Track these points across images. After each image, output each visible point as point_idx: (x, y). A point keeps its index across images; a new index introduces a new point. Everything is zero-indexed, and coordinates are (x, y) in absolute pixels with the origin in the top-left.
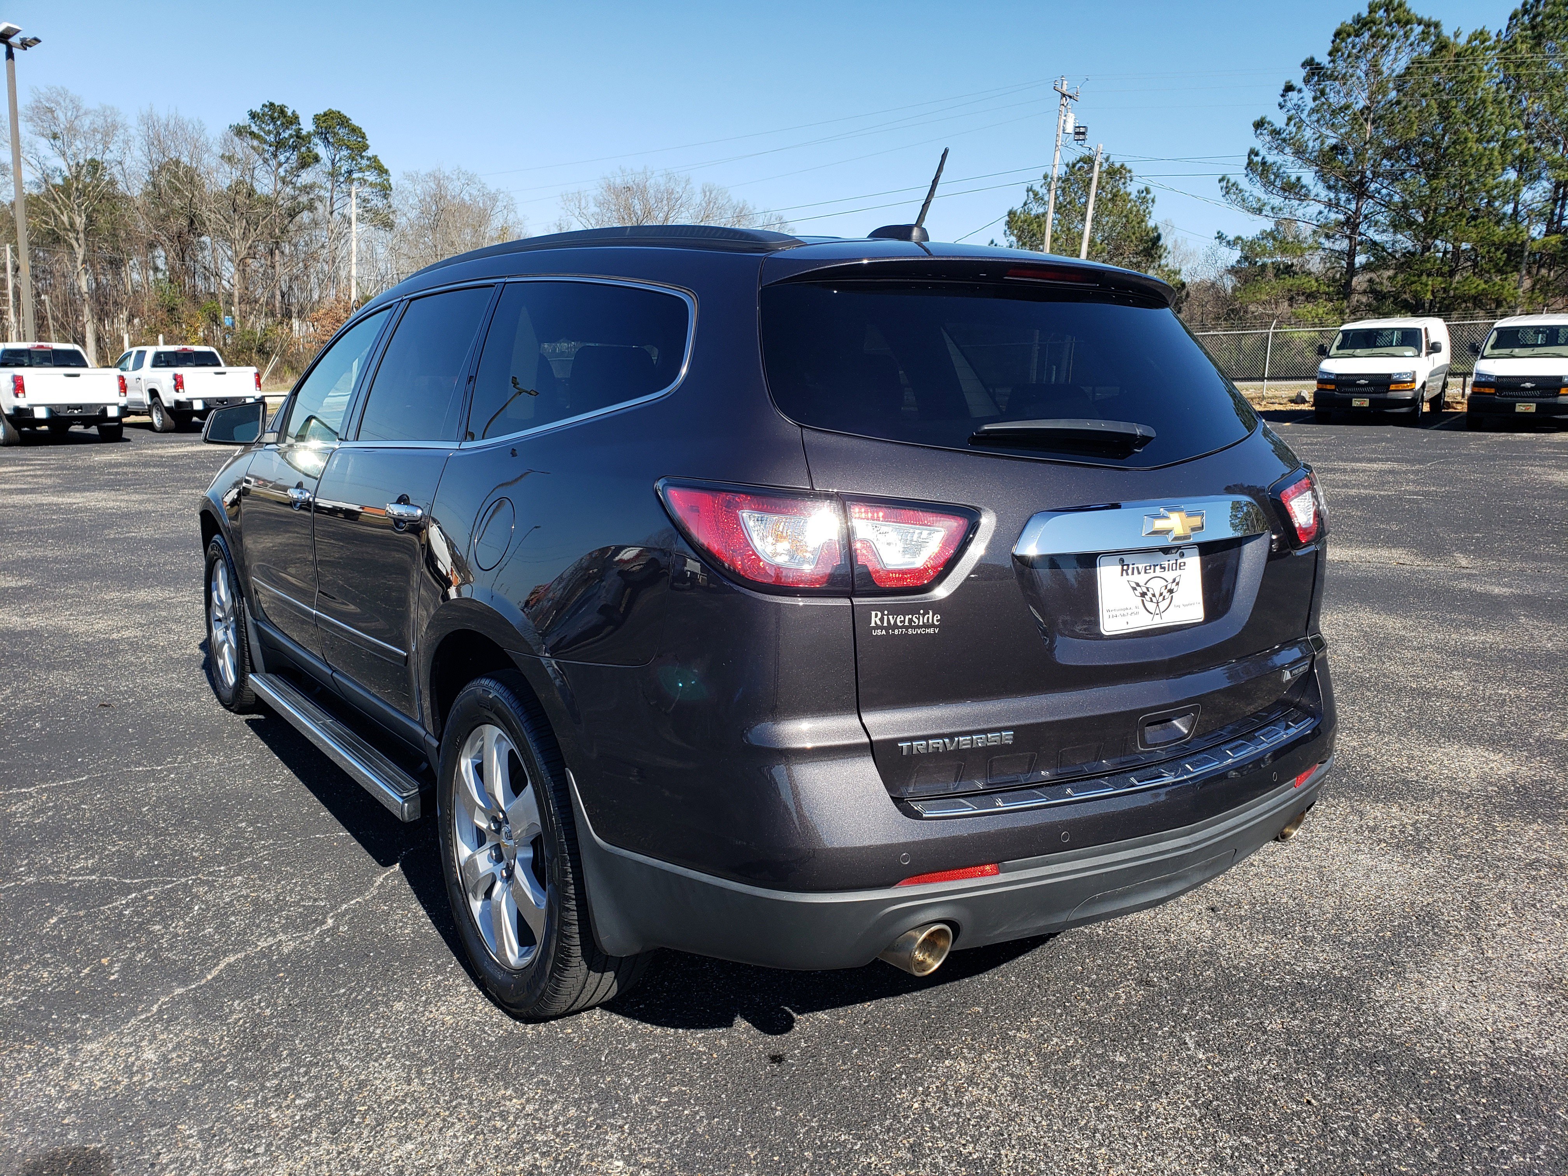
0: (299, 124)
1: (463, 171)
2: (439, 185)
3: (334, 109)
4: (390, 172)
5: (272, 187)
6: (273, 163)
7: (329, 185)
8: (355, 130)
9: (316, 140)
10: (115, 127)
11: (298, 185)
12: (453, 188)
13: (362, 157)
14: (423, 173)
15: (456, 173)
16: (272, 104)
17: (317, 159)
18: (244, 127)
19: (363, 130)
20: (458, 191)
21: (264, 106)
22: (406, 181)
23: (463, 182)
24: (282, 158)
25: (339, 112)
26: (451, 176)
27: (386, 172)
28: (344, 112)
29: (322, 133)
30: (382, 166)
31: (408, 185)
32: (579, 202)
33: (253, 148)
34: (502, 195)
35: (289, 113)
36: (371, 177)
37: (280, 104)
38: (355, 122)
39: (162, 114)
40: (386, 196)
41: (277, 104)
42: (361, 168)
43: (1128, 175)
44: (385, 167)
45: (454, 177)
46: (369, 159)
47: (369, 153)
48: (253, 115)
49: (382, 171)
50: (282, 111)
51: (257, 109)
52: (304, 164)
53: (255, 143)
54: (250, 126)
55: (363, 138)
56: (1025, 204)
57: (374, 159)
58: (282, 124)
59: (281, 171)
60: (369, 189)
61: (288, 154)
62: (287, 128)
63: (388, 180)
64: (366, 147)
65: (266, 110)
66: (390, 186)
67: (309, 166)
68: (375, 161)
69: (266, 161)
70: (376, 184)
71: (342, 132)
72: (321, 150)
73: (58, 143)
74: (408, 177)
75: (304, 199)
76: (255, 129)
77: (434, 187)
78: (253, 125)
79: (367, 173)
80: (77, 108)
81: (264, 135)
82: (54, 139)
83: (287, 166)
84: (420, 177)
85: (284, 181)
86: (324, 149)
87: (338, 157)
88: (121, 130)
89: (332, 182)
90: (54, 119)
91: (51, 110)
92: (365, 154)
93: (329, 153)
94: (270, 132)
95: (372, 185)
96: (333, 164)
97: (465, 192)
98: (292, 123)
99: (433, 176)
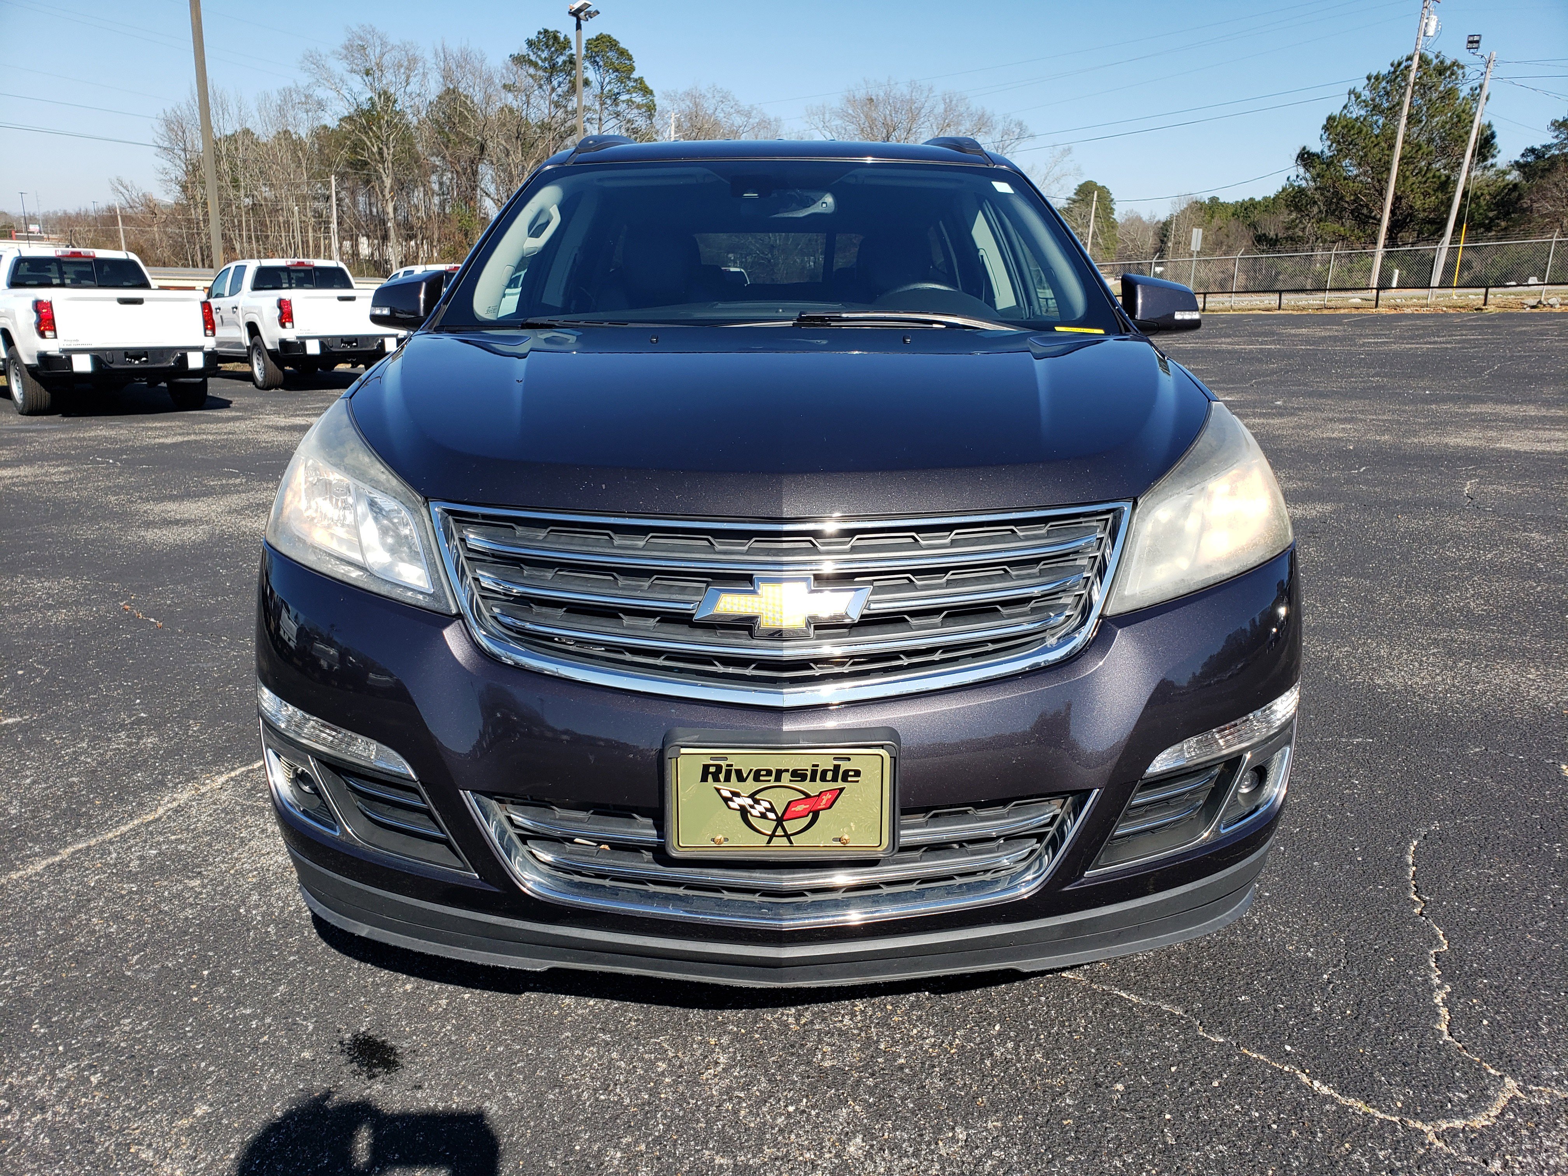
0: (572, 49)
1: (718, 89)
2: (696, 105)
3: (604, 33)
4: (655, 93)
6: (547, 89)
7: (597, 107)
8: (623, 53)
9: (587, 64)
10: (414, 59)
11: (570, 108)
12: (709, 105)
13: (629, 79)
14: (680, 92)
15: (711, 91)
16: (546, 31)
17: (586, 82)
18: (524, 57)
19: (630, 52)
20: (712, 108)
21: (539, 33)
22: (665, 101)
23: (718, 99)
24: (555, 83)
25: (609, 36)
26: (706, 94)
27: (651, 92)
28: (614, 37)
29: (591, 57)
30: (647, 88)
31: (668, 106)
32: (824, 114)
33: (530, 75)
35: (562, 39)
36: (638, 99)
37: (553, 30)
38: (623, 45)
39: (454, 48)
41: (550, 30)
42: (629, 90)
43: (1460, 72)
44: (650, 88)
45: (709, 95)
46: (636, 81)
47: (635, 75)
48: (530, 43)
49: (647, 91)
50: (556, 38)
51: (533, 36)
53: (532, 71)
54: (528, 55)
55: (631, 60)
56: (1345, 107)
57: (640, 80)
58: (557, 50)
59: (555, 97)
60: (636, 111)
61: (561, 79)
62: (561, 53)
63: (653, 100)
64: (632, 69)
65: (541, 37)
66: (654, 106)
68: (641, 83)
69: (540, 87)
70: (642, 106)
71: (612, 55)
72: (591, 74)
73: (370, 78)
74: (667, 96)
76: (533, 57)
77: (691, 105)
78: (531, 53)
79: (634, 95)
80: (383, 44)
81: (540, 62)
82: (367, 75)
83: (559, 90)
84: (678, 96)
85: (557, 105)
86: (593, 72)
87: (607, 80)
88: (420, 64)
89: (601, 105)
90: (366, 56)
91: (363, 48)
92: (632, 76)
93: (598, 77)
94: (546, 59)
95: (638, 107)
96: (602, 87)
97: (719, 110)
98: (565, 48)
99: (689, 94)
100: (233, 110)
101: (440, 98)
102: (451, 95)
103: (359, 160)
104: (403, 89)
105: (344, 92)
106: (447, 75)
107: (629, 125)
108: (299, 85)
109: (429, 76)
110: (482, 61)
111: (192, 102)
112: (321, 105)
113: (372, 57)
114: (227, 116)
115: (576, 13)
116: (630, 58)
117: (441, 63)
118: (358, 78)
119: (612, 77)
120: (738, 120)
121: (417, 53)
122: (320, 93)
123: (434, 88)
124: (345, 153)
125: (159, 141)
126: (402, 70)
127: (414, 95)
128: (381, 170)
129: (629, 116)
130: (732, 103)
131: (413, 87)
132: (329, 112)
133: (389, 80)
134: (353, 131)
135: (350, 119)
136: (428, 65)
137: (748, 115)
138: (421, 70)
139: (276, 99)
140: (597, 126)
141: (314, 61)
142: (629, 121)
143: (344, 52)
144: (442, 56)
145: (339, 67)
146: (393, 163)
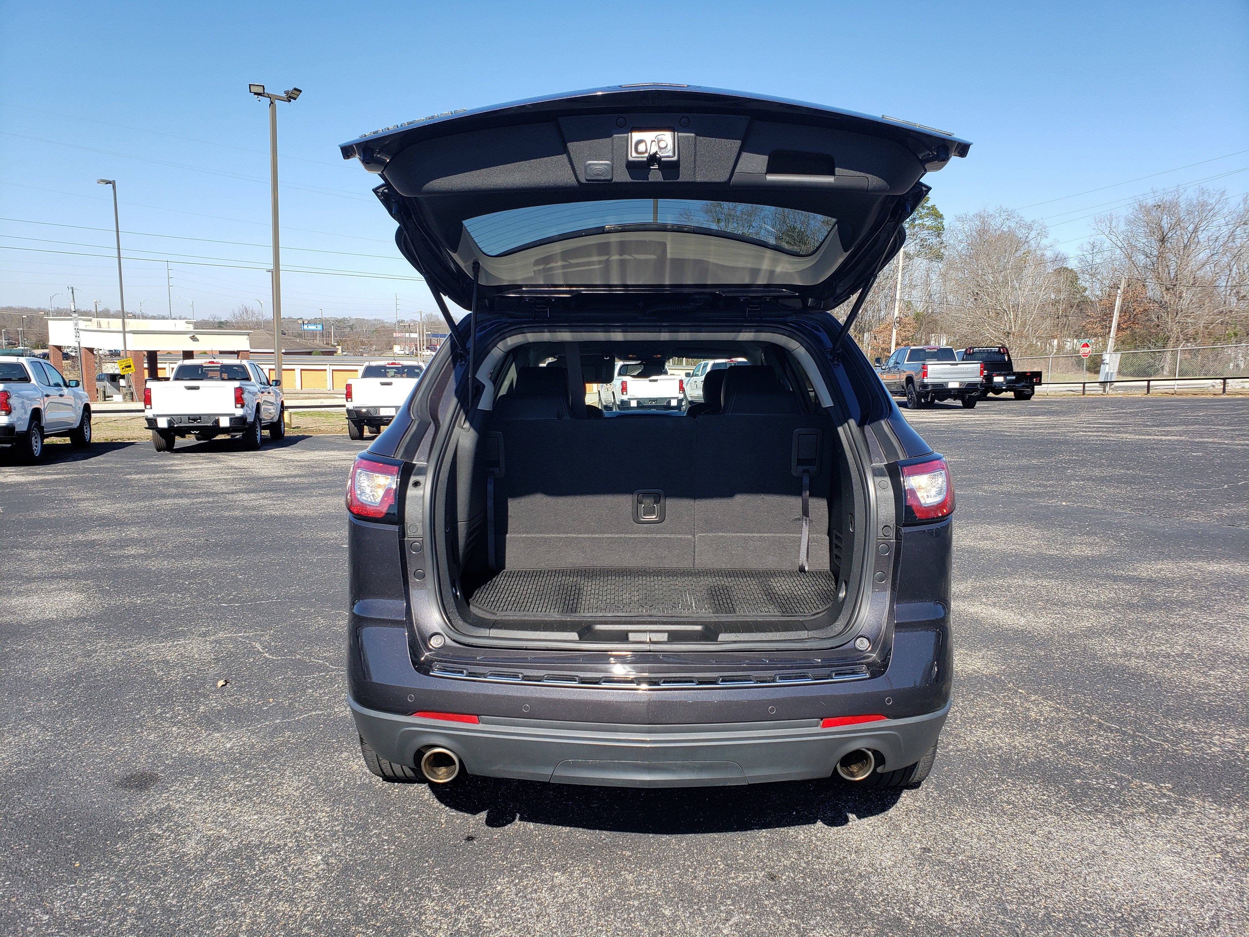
1: (1004, 209)
2: (983, 223)
4: (945, 216)
12: (996, 223)
14: (971, 214)
15: (998, 211)
20: (999, 225)
22: (957, 222)
23: (1004, 217)
26: (994, 214)
27: (941, 217)
30: (938, 213)
31: (959, 225)
32: (1111, 223)
34: (1036, 225)
36: (928, 222)
40: (939, 235)
44: (941, 213)
45: (997, 215)
46: (929, 208)
47: (929, 204)
49: (938, 216)
57: (933, 208)
60: (926, 231)
63: (942, 223)
66: (943, 227)
68: (933, 210)
70: (932, 227)
74: (960, 219)
77: (979, 224)
84: (968, 218)
97: (1005, 225)
99: (979, 216)
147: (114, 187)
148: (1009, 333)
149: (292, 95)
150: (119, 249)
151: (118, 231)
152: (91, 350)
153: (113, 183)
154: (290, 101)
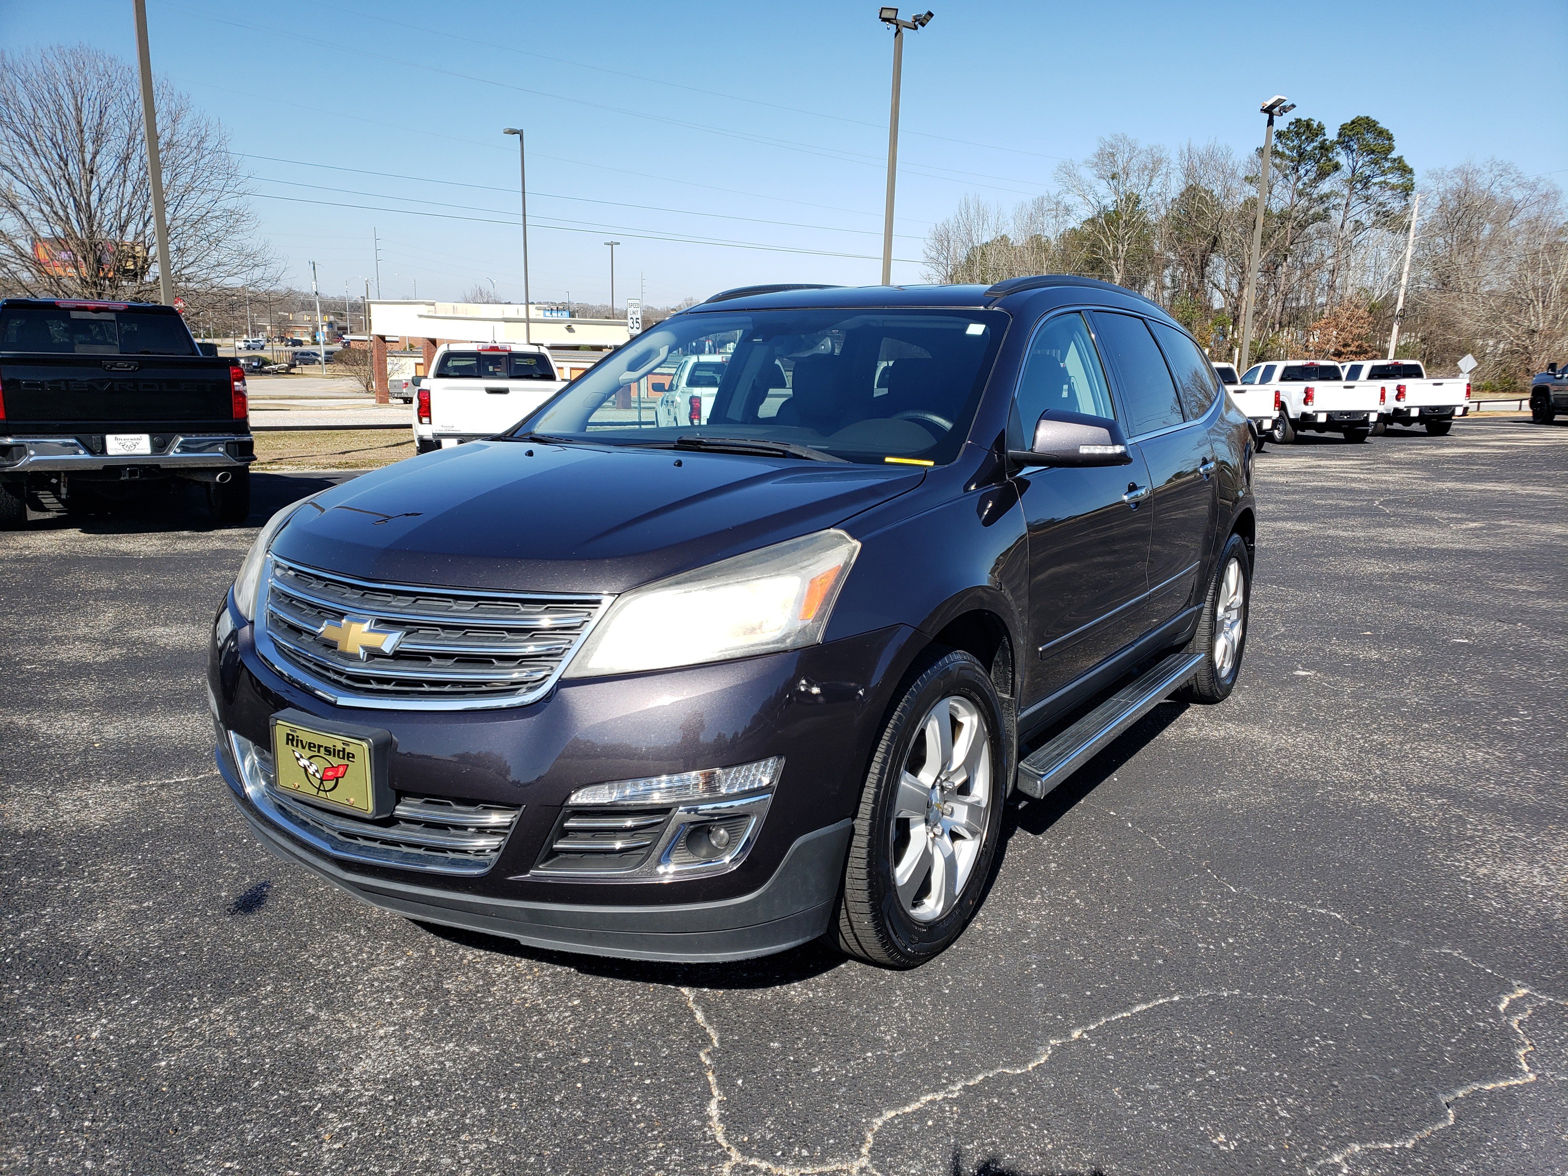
0: (1324, 135)
1: (1498, 161)
2: (1467, 181)
3: (1363, 116)
4: (1415, 171)
5: (1288, 200)
6: (1293, 178)
7: (1346, 192)
8: (1382, 134)
9: (1339, 149)
10: (1160, 161)
11: (1315, 196)
12: (1483, 182)
13: (1386, 160)
14: (1449, 169)
15: (1489, 165)
16: (1299, 121)
17: (1337, 167)
19: (1391, 132)
20: (1487, 184)
21: (1291, 124)
22: (1427, 178)
23: (1497, 173)
24: (1302, 172)
25: (1368, 118)
26: (1482, 168)
27: (1411, 171)
28: (1373, 117)
29: (1346, 142)
30: (1406, 167)
31: (1431, 184)
33: (1275, 165)
34: (1542, 183)
35: (1315, 126)
36: (1394, 179)
37: (1306, 119)
38: (1383, 125)
39: (1200, 145)
40: (1405, 197)
41: (1303, 119)
42: (1384, 171)
44: (1410, 167)
45: (1485, 170)
46: (1393, 161)
47: (1394, 155)
48: (1279, 135)
49: (1406, 171)
50: (1308, 125)
51: (1284, 128)
52: (1322, 175)
53: (1277, 161)
54: (1276, 146)
55: (1390, 140)
57: (1400, 160)
58: (1307, 138)
59: (1300, 185)
60: (1389, 193)
62: (1312, 141)
63: (1411, 180)
64: (1391, 149)
65: (1292, 127)
66: (1412, 186)
67: (1329, 174)
68: (1399, 163)
69: (1286, 176)
70: (1398, 186)
71: (1369, 137)
72: (1342, 158)
73: (1115, 182)
74: (1432, 175)
75: (1318, 209)
76: (1280, 148)
77: (1460, 182)
78: (1279, 144)
79: (1390, 176)
80: (1133, 149)
81: (1287, 152)
82: (1113, 179)
83: (1306, 179)
84: (1446, 173)
85: (1301, 194)
86: (1345, 158)
87: (1360, 164)
88: (1165, 165)
89: (1351, 190)
90: (1114, 163)
91: (1113, 155)
92: (1389, 157)
93: (1350, 161)
94: (1294, 147)
95: (1393, 188)
96: (1353, 172)
97: (1496, 184)
98: (1317, 135)
99: (1460, 171)
100: (992, 220)
101: (1182, 195)
102: (1191, 192)
103: (1094, 258)
104: (1145, 190)
105: (1090, 197)
106: (1189, 173)
107: (1379, 208)
108: (1051, 195)
109: (1172, 176)
110: (1229, 155)
111: (959, 217)
112: (1068, 210)
113: (1120, 162)
114: (985, 226)
115: (1269, 110)
116: (1390, 138)
117: (1186, 163)
118: (1104, 183)
119: (1366, 159)
120: (1518, 195)
121: (1163, 155)
122: (1069, 199)
123: (1176, 187)
124: (1084, 254)
125: (928, 251)
126: (1146, 173)
127: (1155, 195)
128: (1114, 267)
129: (1381, 199)
130: (1514, 176)
131: (1156, 187)
132: (1074, 216)
133: (1133, 183)
134: (1093, 232)
135: (1092, 221)
136: (1172, 166)
137: (1533, 187)
138: (1164, 170)
139: (1030, 208)
140: (1342, 213)
141: (1067, 171)
142: (1380, 204)
143: (1096, 160)
144: (1187, 155)
145: (1088, 174)
146: (1125, 260)
147: (521, 138)
148: (1534, 331)
149: (921, 21)
150: (524, 215)
151: (524, 192)
152: (382, 338)
153: (520, 133)
154: (916, 28)
